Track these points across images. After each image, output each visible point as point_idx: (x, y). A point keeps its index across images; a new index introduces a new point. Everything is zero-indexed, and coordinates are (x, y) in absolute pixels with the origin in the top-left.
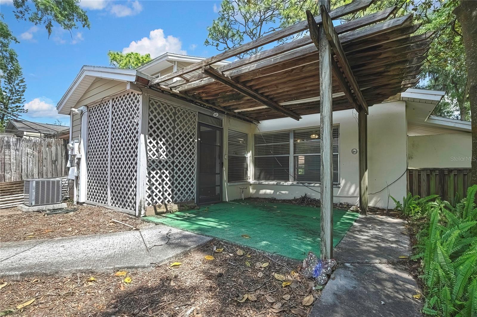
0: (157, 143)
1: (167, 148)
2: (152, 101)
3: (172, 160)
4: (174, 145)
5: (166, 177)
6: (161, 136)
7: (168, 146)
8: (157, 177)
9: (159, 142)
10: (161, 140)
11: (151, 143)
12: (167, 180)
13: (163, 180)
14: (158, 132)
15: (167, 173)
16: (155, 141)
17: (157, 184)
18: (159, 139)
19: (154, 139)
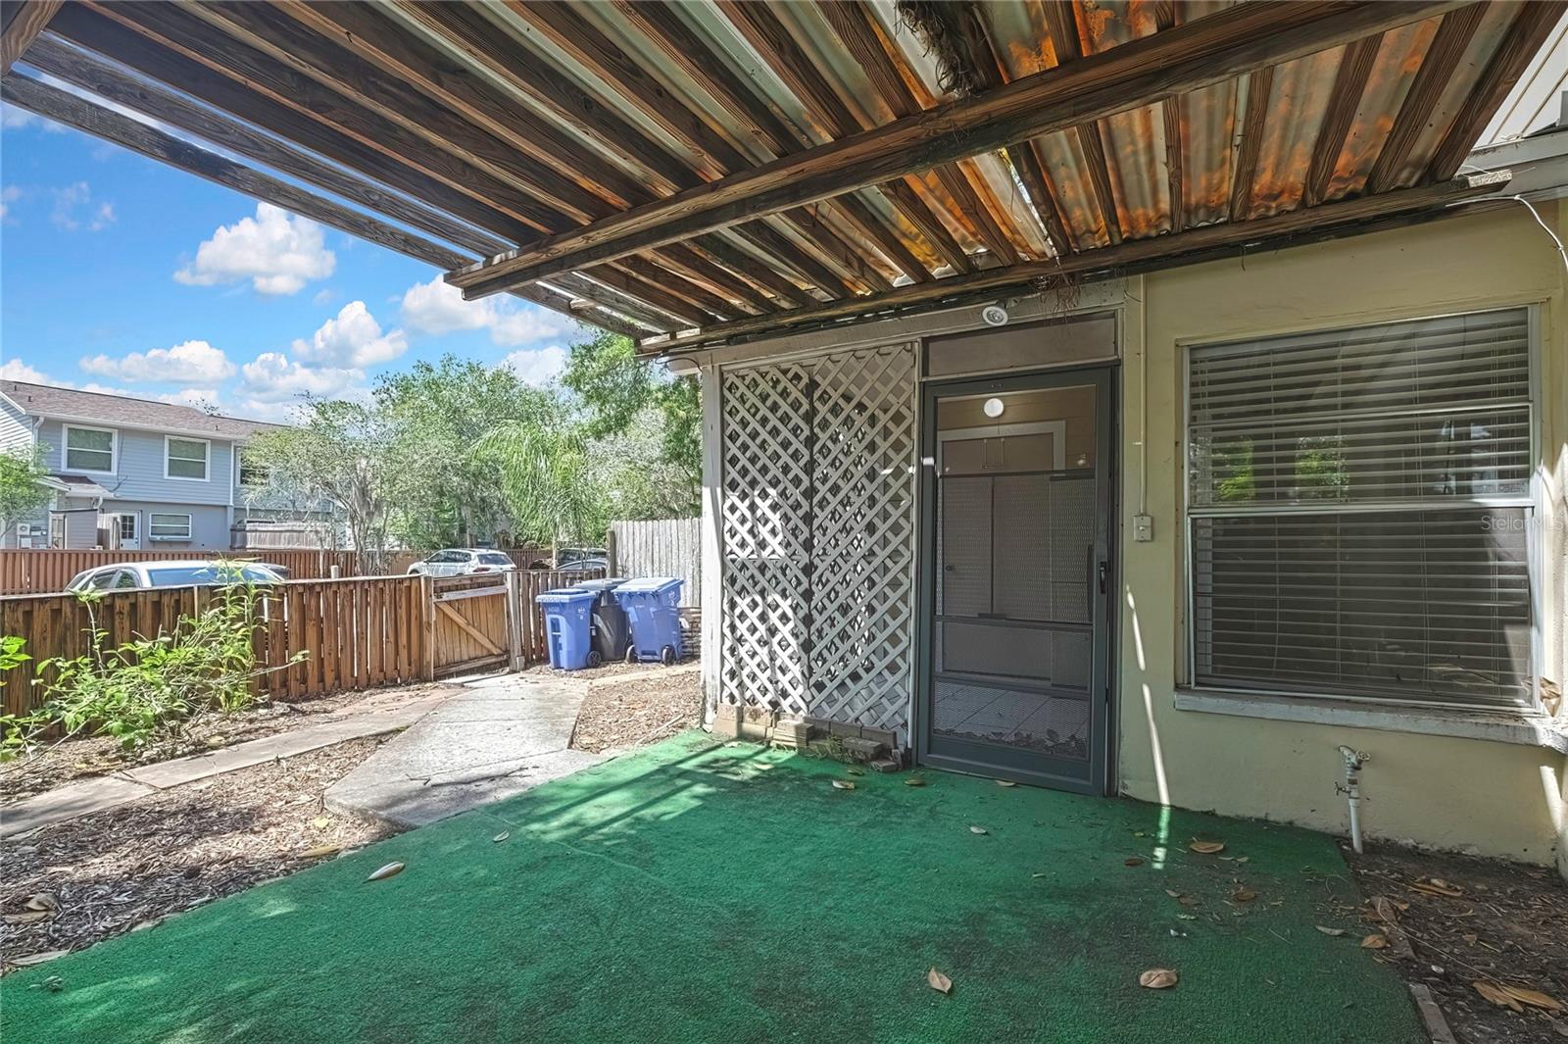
0: (753, 507)
1: (786, 518)
2: (731, 378)
3: (805, 558)
4: (811, 504)
5: (784, 618)
6: (763, 483)
7: (790, 513)
8: (753, 617)
9: (758, 501)
10: (764, 495)
11: (733, 509)
12: (785, 630)
13: (772, 631)
14: (753, 472)
15: (785, 606)
16: (747, 502)
17: (752, 640)
18: (756, 493)
19: (744, 496)
